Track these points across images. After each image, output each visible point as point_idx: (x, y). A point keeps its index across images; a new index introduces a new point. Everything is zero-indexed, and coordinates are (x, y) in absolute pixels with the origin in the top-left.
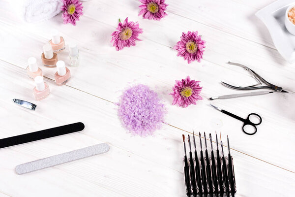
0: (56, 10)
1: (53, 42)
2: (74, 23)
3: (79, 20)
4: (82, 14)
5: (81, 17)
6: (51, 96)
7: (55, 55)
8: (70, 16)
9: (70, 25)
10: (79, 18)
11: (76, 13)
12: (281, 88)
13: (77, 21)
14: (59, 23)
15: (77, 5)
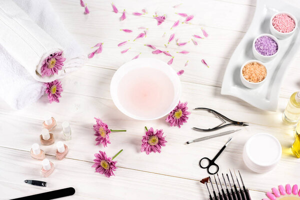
0: (41, 92)
1: (46, 123)
2: (58, 101)
3: (61, 97)
4: (62, 91)
5: (62, 94)
6: (56, 171)
7: (51, 135)
8: (54, 95)
9: (54, 103)
10: (61, 95)
11: (57, 91)
12: (242, 123)
13: (59, 98)
14: (45, 102)
15: (57, 84)
